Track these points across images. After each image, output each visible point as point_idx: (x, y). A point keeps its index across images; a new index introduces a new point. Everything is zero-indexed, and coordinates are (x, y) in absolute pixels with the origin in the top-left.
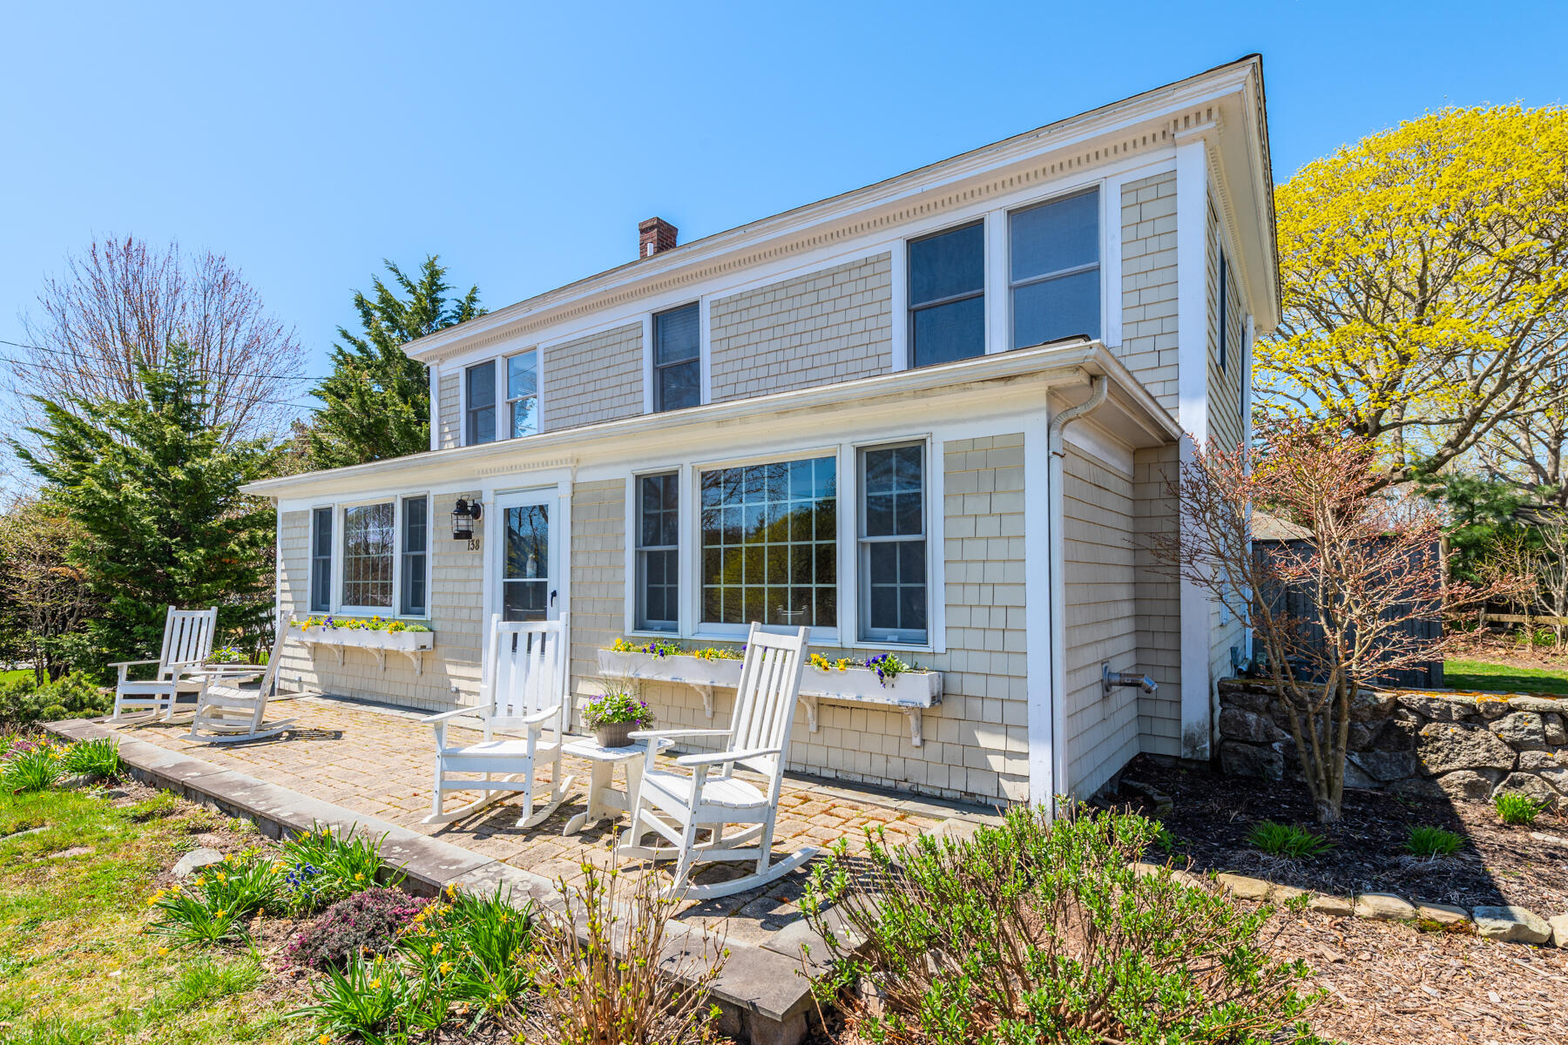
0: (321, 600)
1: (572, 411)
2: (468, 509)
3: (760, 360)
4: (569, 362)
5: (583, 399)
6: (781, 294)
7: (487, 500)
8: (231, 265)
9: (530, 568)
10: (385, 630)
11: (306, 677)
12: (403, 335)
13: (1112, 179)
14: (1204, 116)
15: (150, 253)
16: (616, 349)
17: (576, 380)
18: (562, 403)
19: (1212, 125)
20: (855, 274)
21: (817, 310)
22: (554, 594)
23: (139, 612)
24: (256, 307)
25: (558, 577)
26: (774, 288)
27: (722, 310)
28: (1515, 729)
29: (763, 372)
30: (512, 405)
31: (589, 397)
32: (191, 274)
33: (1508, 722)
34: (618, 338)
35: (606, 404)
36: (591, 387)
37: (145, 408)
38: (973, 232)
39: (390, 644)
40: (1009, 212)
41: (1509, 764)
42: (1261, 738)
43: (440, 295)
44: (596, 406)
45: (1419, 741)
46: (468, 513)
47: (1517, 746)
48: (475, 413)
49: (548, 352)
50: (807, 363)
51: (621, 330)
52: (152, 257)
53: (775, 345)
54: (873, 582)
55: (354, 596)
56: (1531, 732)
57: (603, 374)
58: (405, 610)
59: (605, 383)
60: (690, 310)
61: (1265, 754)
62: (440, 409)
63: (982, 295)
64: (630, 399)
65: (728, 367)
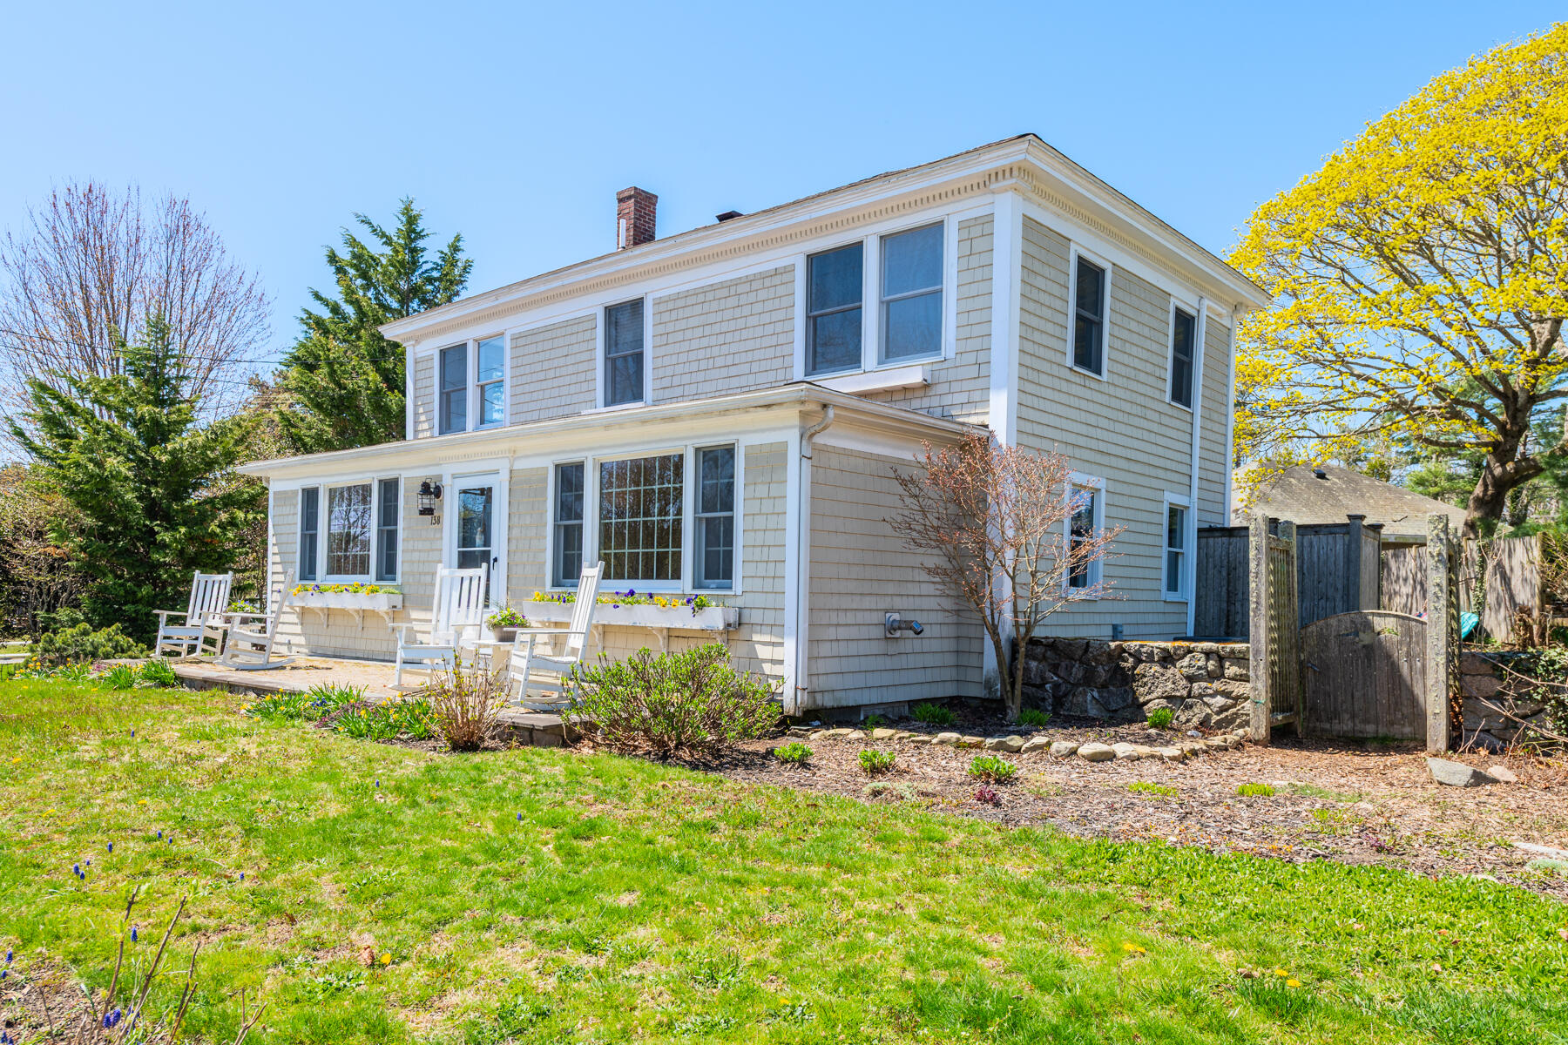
0: (308, 571)
1: (535, 396)
2: (431, 490)
3: (693, 356)
4: (533, 349)
5: (544, 385)
6: (710, 296)
7: (446, 482)
8: (195, 209)
9: (479, 539)
10: (363, 592)
11: (294, 640)
12: (378, 293)
13: (953, 215)
14: (1007, 174)
15: (110, 199)
16: (573, 339)
17: (538, 367)
18: (527, 388)
19: (1014, 180)
20: (767, 282)
21: (738, 312)
22: (495, 560)
23: (126, 592)
24: (217, 254)
25: (499, 547)
26: (704, 291)
27: (663, 307)
28: (1189, 666)
29: (694, 366)
30: (482, 387)
31: (549, 384)
32: (153, 221)
33: (1186, 661)
34: (575, 328)
35: (565, 390)
36: (551, 374)
37: (126, 383)
38: (853, 253)
39: (367, 605)
40: (881, 237)
41: (1185, 693)
42: (1038, 681)
43: (421, 244)
44: (555, 392)
45: (1134, 678)
46: (431, 493)
47: (1191, 679)
48: (448, 394)
49: (514, 338)
50: (729, 360)
51: (578, 321)
52: (111, 202)
53: (704, 343)
54: (707, 546)
55: (336, 567)
56: (1200, 668)
57: (562, 361)
58: (379, 578)
59: (564, 371)
60: (636, 306)
61: (1040, 693)
62: (415, 389)
63: (860, 308)
64: (585, 386)
65: (667, 361)
